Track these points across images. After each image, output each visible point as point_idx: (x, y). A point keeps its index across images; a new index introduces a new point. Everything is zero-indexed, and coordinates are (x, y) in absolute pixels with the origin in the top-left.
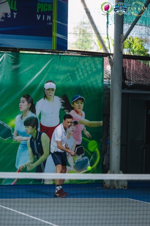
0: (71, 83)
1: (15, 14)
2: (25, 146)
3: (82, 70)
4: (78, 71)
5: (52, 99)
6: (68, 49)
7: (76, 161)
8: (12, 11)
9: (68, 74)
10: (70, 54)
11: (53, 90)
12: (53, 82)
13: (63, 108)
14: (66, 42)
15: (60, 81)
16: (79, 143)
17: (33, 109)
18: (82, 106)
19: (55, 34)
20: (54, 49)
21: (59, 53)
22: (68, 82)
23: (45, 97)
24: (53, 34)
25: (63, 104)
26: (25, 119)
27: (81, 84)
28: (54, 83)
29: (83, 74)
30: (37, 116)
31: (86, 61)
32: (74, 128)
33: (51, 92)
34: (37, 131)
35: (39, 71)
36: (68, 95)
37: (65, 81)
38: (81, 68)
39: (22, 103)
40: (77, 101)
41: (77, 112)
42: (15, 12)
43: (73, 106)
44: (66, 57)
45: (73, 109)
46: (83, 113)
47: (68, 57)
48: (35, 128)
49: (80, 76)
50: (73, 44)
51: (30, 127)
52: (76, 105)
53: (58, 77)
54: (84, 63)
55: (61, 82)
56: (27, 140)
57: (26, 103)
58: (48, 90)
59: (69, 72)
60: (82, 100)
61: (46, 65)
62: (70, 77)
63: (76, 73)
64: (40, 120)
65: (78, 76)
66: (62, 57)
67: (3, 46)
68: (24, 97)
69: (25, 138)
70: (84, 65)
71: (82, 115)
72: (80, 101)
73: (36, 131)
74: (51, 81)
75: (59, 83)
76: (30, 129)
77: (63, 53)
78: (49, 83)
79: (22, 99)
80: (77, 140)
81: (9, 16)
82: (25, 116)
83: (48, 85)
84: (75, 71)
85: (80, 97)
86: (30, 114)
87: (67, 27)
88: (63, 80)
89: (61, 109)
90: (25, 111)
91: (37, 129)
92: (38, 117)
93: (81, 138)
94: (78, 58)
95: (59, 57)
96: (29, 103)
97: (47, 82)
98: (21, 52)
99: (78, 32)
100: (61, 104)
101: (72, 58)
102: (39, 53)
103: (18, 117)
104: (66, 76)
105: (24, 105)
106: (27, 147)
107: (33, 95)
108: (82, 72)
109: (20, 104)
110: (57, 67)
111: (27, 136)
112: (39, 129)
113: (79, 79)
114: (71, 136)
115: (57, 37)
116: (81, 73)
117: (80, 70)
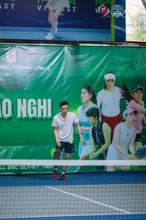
0: (131, 74)
1: (74, 8)
2: (87, 135)
3: (141, 60)
4: (137, 62)
5: (112, 90)
6: (127, 40)
7: (137, 150)
8: (72, 5)
9: (127, 65)
10: (129, 45)
11: (112, 80)
12: (112, 73)
13: (123, 98)
14: (124, 34)
15: (119, 72)
16: (139, 132)
17: (94, 100)
18: (141, 95)
19: (113, 26)
20: (113, 41)
21: (117, 44)
22: (128, 73)
23: (106, 87)
24: (112, 26)
25: (123, 95)
26: (86, 109)
27: (140, 75)
28: (114, 74)
29: (142, 65)
30: (98, 106)
31: (144, 51)
32: (134, 117)
33: (111, 82)
34: (99, 122)
35: (98, 62)
36: (128, 86)
37: (124, 71)
38: (140, 59)
39: (83, 94)
40: (136, 91)
41: (137, 102)
42: (74, 6)
43: (132, 96)
44: (124, 48)
45: (133, 98)
46: (143, 102)
47: (126, 48)
48: (96, 118)
49: (139, 67)
50: (131, 35)
51: (92, 118)
52: (136, 95)
53: (118, 68)
54: (143, 53)
55: (121, 73)
56: (89, 131)
57: (87, 94)
58: (108, 81)
59: (128, 63)
60: (141, 89)
61: (106, 56)
62: (129, 68)
63: (135, 63)
64: (101, 110)
65: (136, 66)
66: (121, 48)
67: (63, 40)
68: (85, 88)
69: (87, 128)
70: (142, 55)
71: (141, 104)
72: (139, 91)
73: (97, 121)
74: (110, 72)
75: (119, 74)
76: (91, 119)
77: (121, 44)
78: (109, 74)
79: (84, 90)
80: (137, 129)
81: (69, 10)
82: (86, 107)
83: (108, 77)
84: (134, 62)
85: (139, 87)
86: (91, 105)
87: (125, 18)
88: (123, 70)
89: (121, 100)
90: (87, 102)
91: (98, 119)
92: (99, 108)
93: (141, 127)
94: (136, 49)
95: (118, 48)
96: (90, 94)
97: (107, 73)
98: (80, 45)
99: (136, 24)
100: (121, 94)
101: (130, 49)
102: (98, 45)
103: (80, 107)
104: (125, 67)
105: (85, 96)
106: (89, 137)
107: (94, 87)
108: (141, 63)
109: (82, 95)
110: (116, 59)
111: (89, 126)
112: (100, 119)
113: (138, 69)
114: (131, 125)
115: (116, 29)
116: (139, 64)
117: (139, 60)
